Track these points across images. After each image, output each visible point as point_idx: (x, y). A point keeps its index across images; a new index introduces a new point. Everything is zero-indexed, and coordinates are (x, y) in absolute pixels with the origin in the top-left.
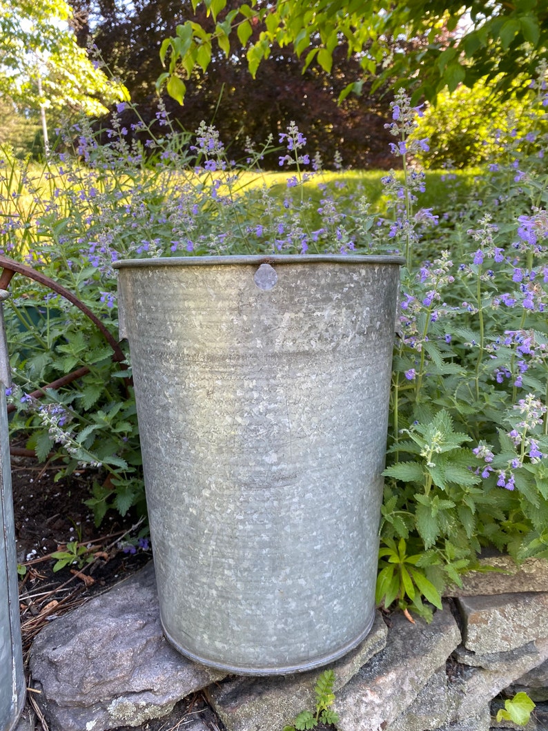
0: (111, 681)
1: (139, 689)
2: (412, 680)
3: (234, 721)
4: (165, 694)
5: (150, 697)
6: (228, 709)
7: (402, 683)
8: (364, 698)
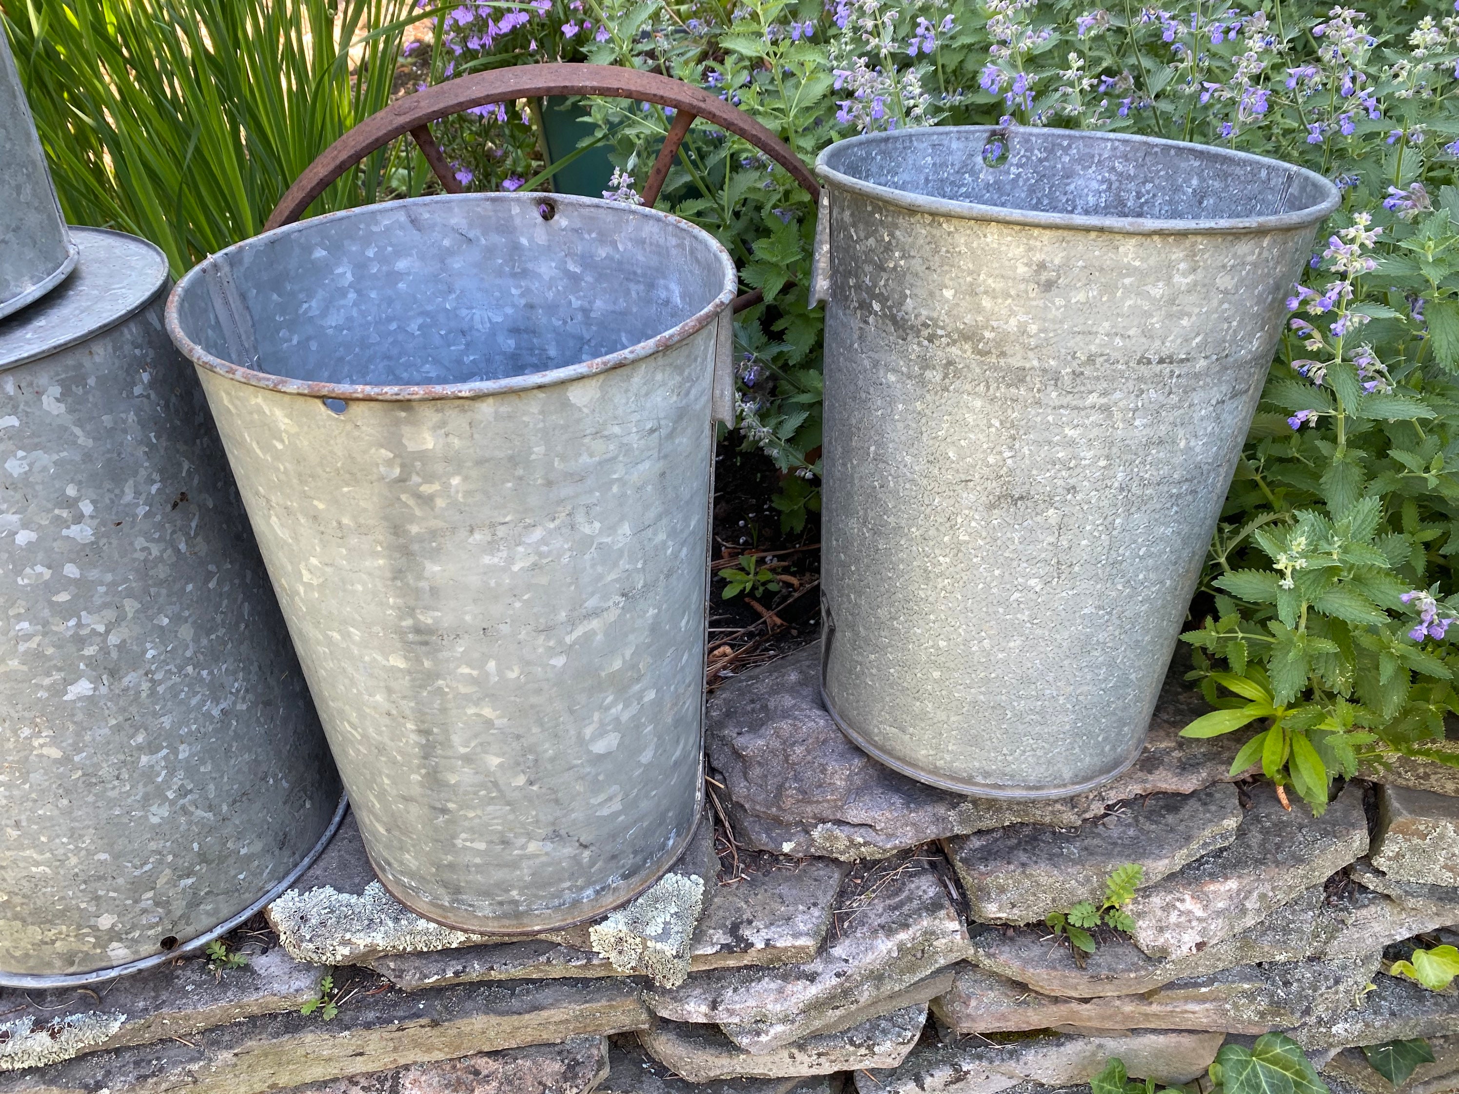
0: (818, 802)
1: (856, 821)
2: (1263, 897)
3: (980, 889)
4: (889, 836)
5: (871, 836)
6: (975, 874)
7: (1246, 898)
8: (1178, 904)
